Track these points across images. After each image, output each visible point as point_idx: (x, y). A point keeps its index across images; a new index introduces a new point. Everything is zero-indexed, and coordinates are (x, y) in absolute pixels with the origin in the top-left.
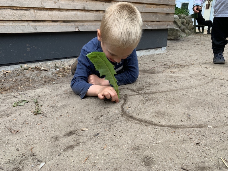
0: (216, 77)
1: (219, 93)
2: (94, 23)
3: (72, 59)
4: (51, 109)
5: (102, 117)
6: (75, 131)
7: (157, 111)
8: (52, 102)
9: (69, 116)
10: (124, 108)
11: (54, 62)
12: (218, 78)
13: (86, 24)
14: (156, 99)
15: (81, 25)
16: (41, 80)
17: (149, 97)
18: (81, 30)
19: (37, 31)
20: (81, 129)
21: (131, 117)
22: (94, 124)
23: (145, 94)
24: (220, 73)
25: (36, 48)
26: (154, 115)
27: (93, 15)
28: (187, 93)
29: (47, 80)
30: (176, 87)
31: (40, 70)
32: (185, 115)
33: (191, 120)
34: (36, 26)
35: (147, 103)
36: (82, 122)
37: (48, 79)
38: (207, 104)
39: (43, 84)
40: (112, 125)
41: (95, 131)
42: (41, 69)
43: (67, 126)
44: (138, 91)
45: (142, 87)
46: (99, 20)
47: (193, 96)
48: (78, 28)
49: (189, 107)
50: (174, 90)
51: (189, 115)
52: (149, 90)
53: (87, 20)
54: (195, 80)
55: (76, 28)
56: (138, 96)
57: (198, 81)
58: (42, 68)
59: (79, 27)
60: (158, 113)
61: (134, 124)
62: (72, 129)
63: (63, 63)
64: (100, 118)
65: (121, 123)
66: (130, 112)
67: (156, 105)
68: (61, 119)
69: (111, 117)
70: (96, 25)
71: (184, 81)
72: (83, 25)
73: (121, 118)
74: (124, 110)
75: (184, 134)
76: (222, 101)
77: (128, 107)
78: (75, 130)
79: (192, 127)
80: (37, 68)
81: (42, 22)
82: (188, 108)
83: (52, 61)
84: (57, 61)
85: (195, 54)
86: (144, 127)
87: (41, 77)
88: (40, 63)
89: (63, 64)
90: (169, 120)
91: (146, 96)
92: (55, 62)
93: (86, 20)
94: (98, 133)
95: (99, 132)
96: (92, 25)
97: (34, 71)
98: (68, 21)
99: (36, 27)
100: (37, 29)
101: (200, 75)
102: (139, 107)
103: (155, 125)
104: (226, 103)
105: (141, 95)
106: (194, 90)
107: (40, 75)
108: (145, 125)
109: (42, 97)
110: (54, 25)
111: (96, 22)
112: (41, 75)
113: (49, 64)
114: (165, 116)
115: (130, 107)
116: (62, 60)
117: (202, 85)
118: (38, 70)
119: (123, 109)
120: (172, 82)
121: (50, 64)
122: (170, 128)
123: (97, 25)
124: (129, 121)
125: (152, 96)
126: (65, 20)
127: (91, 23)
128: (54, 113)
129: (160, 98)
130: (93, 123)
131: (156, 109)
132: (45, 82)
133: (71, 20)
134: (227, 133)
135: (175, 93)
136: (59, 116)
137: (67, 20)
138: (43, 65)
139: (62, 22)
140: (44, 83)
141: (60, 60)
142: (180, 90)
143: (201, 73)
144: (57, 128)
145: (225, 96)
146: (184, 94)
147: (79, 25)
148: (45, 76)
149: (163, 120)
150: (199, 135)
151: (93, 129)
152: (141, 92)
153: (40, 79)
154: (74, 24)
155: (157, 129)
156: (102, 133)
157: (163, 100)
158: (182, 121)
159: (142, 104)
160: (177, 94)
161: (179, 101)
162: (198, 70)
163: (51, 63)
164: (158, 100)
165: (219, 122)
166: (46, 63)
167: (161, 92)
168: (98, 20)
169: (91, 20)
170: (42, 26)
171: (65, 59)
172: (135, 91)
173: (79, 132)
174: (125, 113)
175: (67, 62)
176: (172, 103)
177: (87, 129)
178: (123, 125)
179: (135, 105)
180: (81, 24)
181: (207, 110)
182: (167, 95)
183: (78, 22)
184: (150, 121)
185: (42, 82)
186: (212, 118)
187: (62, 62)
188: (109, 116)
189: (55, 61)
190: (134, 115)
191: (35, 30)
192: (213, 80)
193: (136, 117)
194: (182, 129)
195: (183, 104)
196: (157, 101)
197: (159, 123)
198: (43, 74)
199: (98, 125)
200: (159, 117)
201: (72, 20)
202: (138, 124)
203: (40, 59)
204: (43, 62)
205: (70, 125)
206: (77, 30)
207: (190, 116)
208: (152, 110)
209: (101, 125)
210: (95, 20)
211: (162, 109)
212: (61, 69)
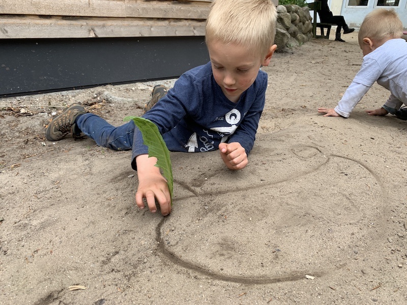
0: (334, 153)
1: (336, 192)
2: (126, 23)
3: (83, 90)
4: (18, 231)
5: (117, 256)
6: (59, 292)
7: (220, 241)
8: (25, 212)
9: (51, 252)
10: (161, 231)
11: (47, 96)
12: (338, 154)
13: (109, 23)
14: (224, 209)
15: (100, 26)
16: (19, 137)
17: (212, 204)
18: (101, 34)
19: (8, 36)
20: (71, 287)
21: (172, 256)
22: (99, 275)
23: (206, 194)
24: (343, 141)
25: (8, 69)
26: (214, 249)
27: (124, 7)
28: (280, 191)
29: (31, 137)
30: (263, 178)
31: (17, 113)
32: (270, 250)
33: (279, 262)
34: (5, 25)
35: (206, 219)
36: (76, 269)
37: (33, 135)
38: (312, 219)
39: (22, 148)
40: (133, 278)
41: (98, 292)
42: (19, 111)
43: (45, 280)
44: (193, 188)
45: (203, 176)
46: (136, 16)
47: (290, 201)
48: (94, 31)
49: (280, 227)
50: (259, 186)
51: (278, 248)
52: (214, 184)
53: (112, 16)
54: (299, 160)
55: (90, 31)
56: (192, 200)
57: (304, 162)
58: (23, 111)
59: (96, 29)
60: (221, 245)
61: (174, 276)
62: (55, 286)
63: (66, 98)
64: (113, 260)
65: (151, 272)
66: (173, 242)
67: (221, 223)
68: (35, 260)
69: (134, 255)
70: (129, 26)
71: (278, 162)
72: (104, 26)
73: (153, 258)
74: (162, 237)
75: (262, 298)
76: (339, 211)
77: (170, 230)
78: (60, 289)
79: (279, 281)
80: (12, 110)
81: (17, 18)
82: (278, 230)
83: (44, 94)
84: (53, 94)
85: (310, 83)
86: (192, 280)
87: (17, 131)
88: (18, 98)
89: (66, 100)
90: (240, 262)
91: (208, 199)
92: (50, 97)
93: (109, 16)
94: (102, 298)
95: (105, 295)
96: (121, 26)
97: (5, 116)
98: (74, 16)
99: (6, 28)
100: (7, 32)
101: (309, 146)
102: (189, 230)
103: (214, 276)
104: (345, 215)
105: (197, 198)
106: (294, 186)
107: (16, 126)
108: (195, 277)
109: (6, 198)
110: (45, 24)
111: (130, 19)
112: (19, 126)
113: (38, 100)
114: (233, 253)
115: (173, 229)
116: (64, 93)
117: (309, 172)
118: (13, 114)
119: (159, 234)
120: (256, 164)
121: (40, 100)
122: (237, 285)
123: (132, 26)
124: (166, 267)
125: (219, 199)
126: (68, 14)
127: (119, 22)
128: (23, 243)
129: (231, 206)
130: (97, 271)
131: (221, 236)
132: (27, 142)
133: (78, 15)
134: (337, 289)
135: (259, 193)
136: (33, 251)
137: (71, 14)
138: (24, 103)
139: (61, 18)
140: (23, 144)
141: (59, 93)
142: (269, 184)
143: (311, 141)
144: (24, 286)
145: (345, 199)
146: (275, 196)
147: (97, 26)
148: (28, 128)
149: (229, 262)
150: (288, 300)
151: (96, 288)
152: (198, 190)
153: (17, 134)
154: (85, 24)
155: (214, 288)
156: (112, 297)
157: (235, 210)
158: (263, 266)
159: (197, 221)
160: (262, 196)
161: (263, 213)
162: (308, 134)
163: (41, 98)
164: (227, 210)
165: (327, 262)
166: (31, 99)
167: (234, 191)
168: (133, 16)
169: (121, 16)
170: (18, 25)
171: (70, 91)
172: (187, 188)
173: (67, 295)
174: (161, 247)
175: (74, 96)
176: (251, 219)
177: (83, 287)
178: (154, 278)
179: (183, 225)
180: (100, 23)
181: (310, 233)
182: (244, 197)
183: (94, 18)
184: (205, 266)
185: (18, 143)
186: (316, 253)
187: (63, 96)
188: (130, 254)
189: (48, 94)
190: (178, 251)
191: (3, 33)
192: (329, 159)
193: (181, 257)
194: (259, 286)
195: (270, 220)
196: (225, 214)
197: (221, 272)
198: (25, 123)
199: (105, 277)
200: (223, 255)
201: (81, 15)
202: (182, 275)
203: (19, 92)
204: (24, 97)
205: (52, 277)
206: (92, 35)
207: (279, 250)
208: (212, 237)
209: (112, 275)
210: (128, 16)
211: (230, 235)
212: (60, 111)
